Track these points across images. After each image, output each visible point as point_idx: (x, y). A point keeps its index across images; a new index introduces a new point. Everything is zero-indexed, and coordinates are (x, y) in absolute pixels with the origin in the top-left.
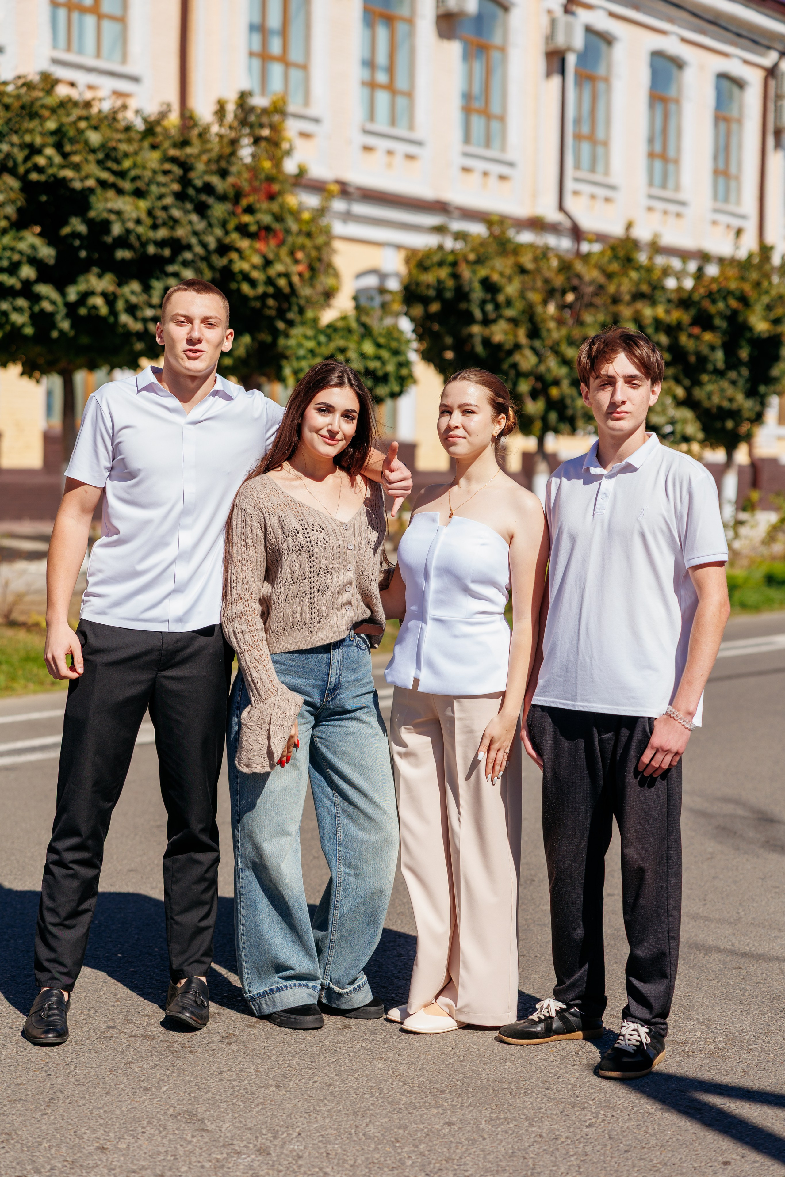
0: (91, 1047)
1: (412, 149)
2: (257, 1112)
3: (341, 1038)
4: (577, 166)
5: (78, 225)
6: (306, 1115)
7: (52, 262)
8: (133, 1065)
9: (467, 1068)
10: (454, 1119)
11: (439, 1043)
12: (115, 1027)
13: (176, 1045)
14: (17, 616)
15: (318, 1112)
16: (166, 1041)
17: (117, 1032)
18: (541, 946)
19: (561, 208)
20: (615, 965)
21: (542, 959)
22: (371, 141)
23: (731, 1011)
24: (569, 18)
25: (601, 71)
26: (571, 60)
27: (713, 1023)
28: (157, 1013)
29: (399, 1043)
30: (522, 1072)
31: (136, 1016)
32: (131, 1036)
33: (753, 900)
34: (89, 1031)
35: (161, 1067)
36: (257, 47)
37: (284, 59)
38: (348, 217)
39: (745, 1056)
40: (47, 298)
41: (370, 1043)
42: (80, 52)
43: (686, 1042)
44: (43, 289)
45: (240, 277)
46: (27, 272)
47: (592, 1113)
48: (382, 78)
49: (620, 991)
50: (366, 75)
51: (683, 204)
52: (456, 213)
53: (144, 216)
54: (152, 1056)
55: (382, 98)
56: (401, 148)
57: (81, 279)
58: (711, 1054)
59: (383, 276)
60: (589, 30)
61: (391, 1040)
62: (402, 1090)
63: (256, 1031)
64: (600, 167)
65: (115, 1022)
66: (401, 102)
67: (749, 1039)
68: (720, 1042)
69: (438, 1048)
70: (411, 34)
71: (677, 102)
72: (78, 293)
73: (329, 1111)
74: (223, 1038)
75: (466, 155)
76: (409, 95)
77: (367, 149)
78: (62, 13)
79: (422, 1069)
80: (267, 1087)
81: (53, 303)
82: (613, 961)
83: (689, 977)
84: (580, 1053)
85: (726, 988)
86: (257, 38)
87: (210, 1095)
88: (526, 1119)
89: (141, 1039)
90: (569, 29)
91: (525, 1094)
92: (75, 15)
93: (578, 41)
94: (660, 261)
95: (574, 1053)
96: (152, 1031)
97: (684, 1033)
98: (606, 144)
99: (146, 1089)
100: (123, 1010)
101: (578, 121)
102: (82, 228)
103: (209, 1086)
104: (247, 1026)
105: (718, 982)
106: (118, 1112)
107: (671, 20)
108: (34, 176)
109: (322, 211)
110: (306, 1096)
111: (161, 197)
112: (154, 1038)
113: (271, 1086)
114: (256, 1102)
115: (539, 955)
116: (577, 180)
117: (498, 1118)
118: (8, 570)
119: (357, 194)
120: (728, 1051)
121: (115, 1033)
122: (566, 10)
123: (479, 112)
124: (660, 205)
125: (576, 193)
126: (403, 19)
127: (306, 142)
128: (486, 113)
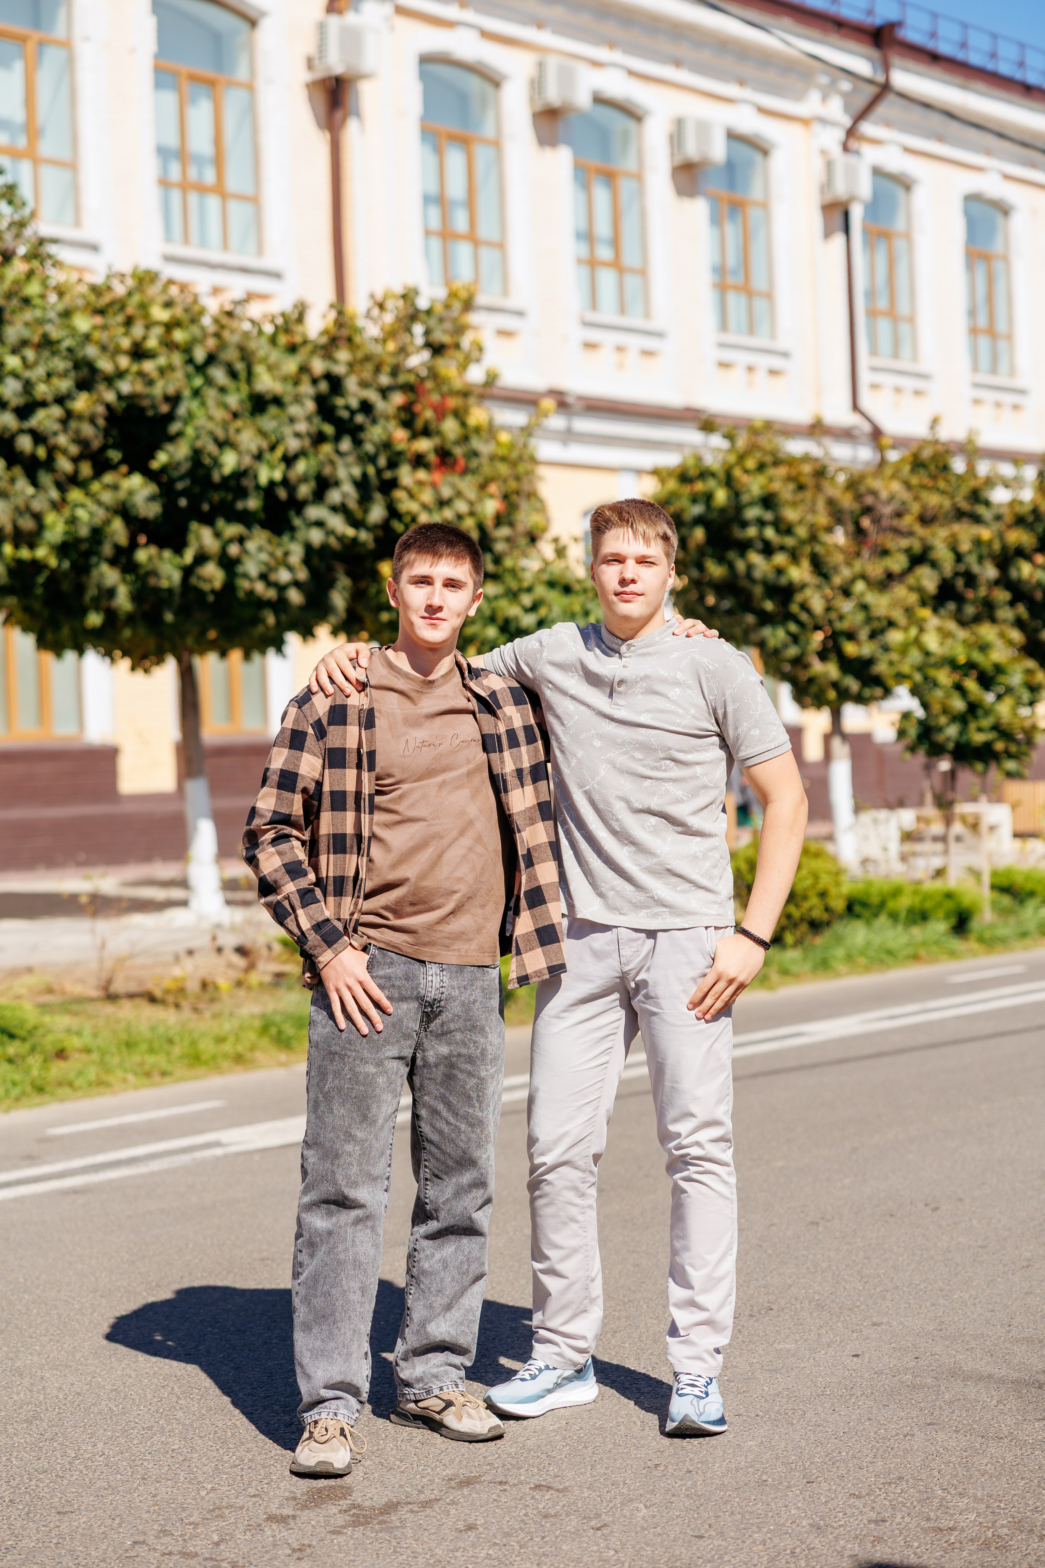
1: (650, 343)
3: (460, 1544)
4: (874, 351)
11: (598, 1545)
12: (144, 1542)
14: (118, 986)
16: (211, 1559)
17: (146, 1548)
18: (766, 1401)
19: (856, 407)
20: (867, 1423)
21: (765, 1419)
22: (594, 335)
23: (1024, 1482)
24: (851, 159)
25: (900, 225)
26: (857, 213)
27: (996, 1500)
28: (207, 1519)
29: (540, 1548)
31: (178, 1524)
32: (164, 1554)
34: (106, 1550)
36: (435, 223)
37: (472, 237)
38: (568, 436)
39: (1035, 1545)
41: (500, 1550)
42: (203, 243)
43: (952, 1529)
45: (405, 520)
48: (605, 253)
49: (869, 1459)
50: (583, 250)
51: (1022, 392)
55: (607, 279)
56: (635, 342)
58: (987, 1545)
60: (878, 172)
61: (530, 1544)
63: (341, 1539)
64: (906, 351)
65: (145, 1534)
66: (632, 282)
68: (1003, 1526)
69: (595, 1552)
70: (641, 192)
71: (1006, 258)
72: (193, 554)
74: (294, 1550)
75: (722, 345)
76: (643, 272)
77: (590, 346)
78: (176, 196)
82: (866, 1417)
83: (971, 1435)
84: (798, 1550)
85: (1021, 1449)
86: (434, 214)
89: (178, 1557)
90: (851, 174)
92: (193, 198)
93: (865, 187)
94: (983, 468)
95: (788, 1552)
96: (195, 1546)
97: (952, 1515)
98: (911, 320)
100: (161, 1517)
101: (871, 294)
104: (330, 1532)
105: (1011, 1441)
107: (988, 153)
109: (527, 431)
112: (196, 1555)
115: (761, 1414)
116: (874, 369)
118: (104, 926)
119: (579, 405)
120: (1011, 1540)
121: (141, 1550)
122: (846, 148)
123: (737, 288)
124: (989, 396)
125: (874, 386)
126: (629, 175)
127: (503, 342)
128: (747, 290)
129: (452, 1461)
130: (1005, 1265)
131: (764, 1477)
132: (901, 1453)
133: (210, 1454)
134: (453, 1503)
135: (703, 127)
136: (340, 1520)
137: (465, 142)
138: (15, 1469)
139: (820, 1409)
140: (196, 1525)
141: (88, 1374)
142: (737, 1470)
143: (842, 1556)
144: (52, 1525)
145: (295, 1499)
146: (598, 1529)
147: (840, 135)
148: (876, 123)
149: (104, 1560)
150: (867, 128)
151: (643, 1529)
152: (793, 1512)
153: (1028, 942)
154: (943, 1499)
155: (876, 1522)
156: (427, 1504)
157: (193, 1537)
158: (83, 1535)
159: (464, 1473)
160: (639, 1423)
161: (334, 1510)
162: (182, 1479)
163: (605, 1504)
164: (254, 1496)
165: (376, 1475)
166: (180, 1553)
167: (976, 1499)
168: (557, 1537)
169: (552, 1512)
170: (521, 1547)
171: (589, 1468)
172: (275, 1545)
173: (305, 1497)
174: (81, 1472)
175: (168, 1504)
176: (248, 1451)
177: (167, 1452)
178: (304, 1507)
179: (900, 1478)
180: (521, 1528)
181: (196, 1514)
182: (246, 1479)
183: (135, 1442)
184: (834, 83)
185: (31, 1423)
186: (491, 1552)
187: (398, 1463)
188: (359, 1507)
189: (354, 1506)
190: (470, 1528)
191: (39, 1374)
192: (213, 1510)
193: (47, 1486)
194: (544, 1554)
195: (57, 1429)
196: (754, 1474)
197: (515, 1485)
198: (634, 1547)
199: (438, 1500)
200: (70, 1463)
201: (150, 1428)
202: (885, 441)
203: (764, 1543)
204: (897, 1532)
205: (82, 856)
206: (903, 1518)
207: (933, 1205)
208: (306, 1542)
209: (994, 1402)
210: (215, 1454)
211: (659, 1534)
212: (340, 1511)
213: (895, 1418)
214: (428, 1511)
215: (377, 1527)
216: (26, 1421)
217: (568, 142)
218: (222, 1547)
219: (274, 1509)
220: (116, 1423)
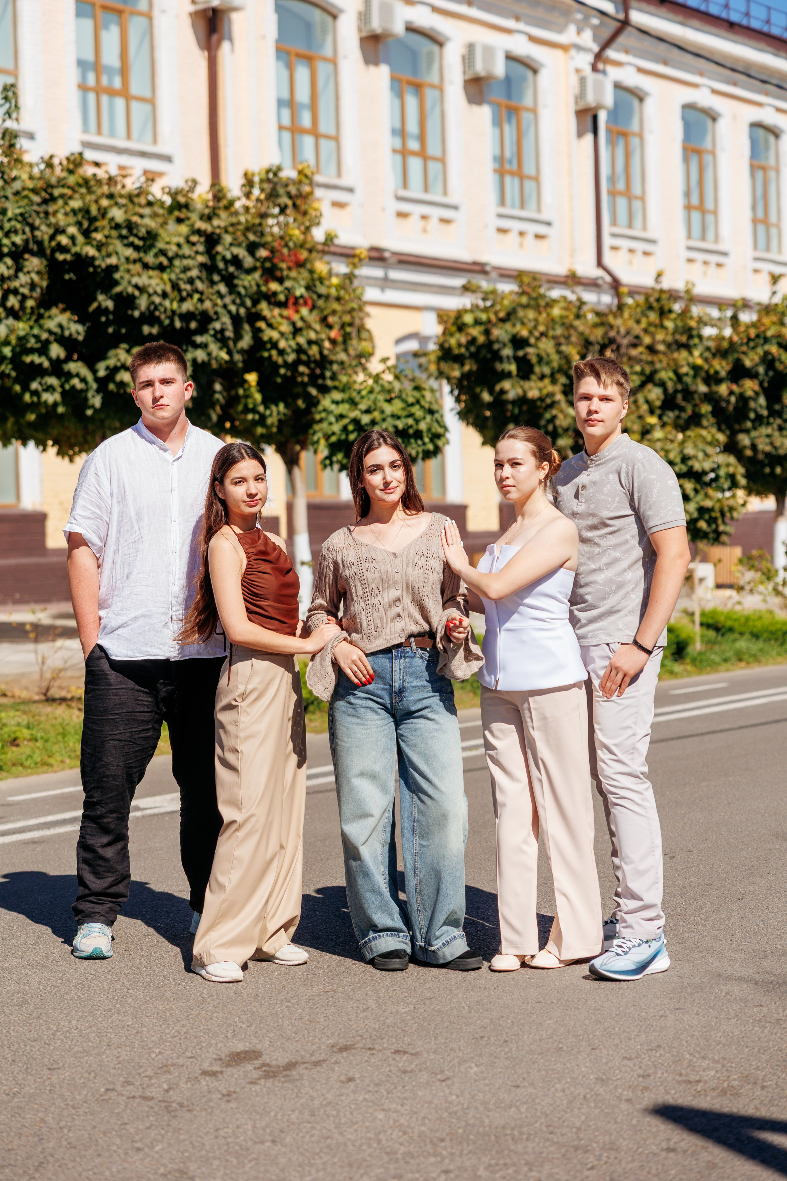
0: (87, 1110)
1: (447, 214)
2: (251, 1168)
3: (344, 1091)
4: (614, 222)
5: (106, 302)
6: (300, 1169)
7: (81, 338)
8: (128, 1127)
9: (470, 1116)
10: (452, 1167)
11: (444, 1091)
12: (113, 1090)
13: (174, 1105)
14: (55, 692)
15: (311, 1165)
16: (164, 1101)
17: (116, 1094)
19: (600, 263)
22: (405, 207)
24: (600, 76)
25: (635, 127)
26: (603, 116)
27: (729, 1062)
28: (158, 1074)
30: (527, 1117)
31: (137, 1077)
32: (129, 1098)
33: (781, 938)
34: (87, 1095)
35: (156, 1127)
36: (286, 121)
37: (314, 132)
38: (385, 283)
40: (77, 375)
41: (373, 1095)
42: (112, 134)
43: (698, 1081)
44: (73, 367)
45: (269, 346)
46: (56, 351)
47: (595, 1156)
48: (414, 145)
49: (635, 1033)
50: (398, 143)
51: (725, 254)
52: (494, 275)
53: (168, 288)
54: (148, 1117)
55: (415, 164)
56: (436, 213)
57: (111, 353)
58: (724, 1092)
59: (423, 340)
60: (618, 86)
61: (395, 1091)
62: (401, 1140)
63: (257, 1088)
64: (638, 222)
65: (114, 1084)
66: (434, 167)
67: (765, 1076)
68: (734, 1080)
70: (442, 100)
71: (714, 154)
72: (107, 368)
73: (324, 1164)
74: (223, 1095)
75: (501, 216)
76: (442, 160)
77: (402, 215)
78: (92, 97)
79: (424, 1118)
80: (262, 1142)
81: (83, 380)
85: (745, 1026)
86: (286, 113)
87: (204, 1153)
88: (527, 1164)
90: (599, 88)
91: (528, 1139)
92: (105, 99)
93: (609, 99)
94: (696, 310)
95: (582, 1097)
96: (151, 1092)
97: (698, 1072)
98: (642, 199)
99: (139, 1149)
100: (124, 1072)
101: (612, 179)
102: (110, 304)
103: (203, 1145)
104: (249, 1083)
105: (737, 1021)
106: (107, 1173)
107: (701, 74)
108: (60, 257)
109: (350, 277)
110: (301, 1150)
111: (186, 269)
112: (153, 1098)
113: (267, 1141)
114: (250, 1158)
116: (614, 235)
117: (497, 1164)
118: (44, 648)
119: (393, 260)
120: (741, 1088)
121: (113, 1095)
122: (594, 68)
123: (512, 174)
124: (700, 257)
125: (614, 248)
126: (432, 86)
127: (337, 211)
128: (520, 174)
129: (333, 1034)
130: (725, 898)
131: (561, 1045)
132: (658, 1029)
133: (155, 1028)
134: (336, 1062)
135: (489, 50)
136: (255, 1074)
137: (309, 59)
138: (13, 1038)
139: (598, 998)
140: (150, 1078)
141: (60, 972)
142: (540, 1040)
143: (621, 1100)
144: (45, 1078)
145: (220, 1059)
146: (443, 1081)
147: (590, 58)
148: (618, 50)
149: (86, 1102)
150: (611, 53)
151: (476, 1081)
152: (583, 1069)
153: (728, 665)
154: (691, 1061)
155: (643, 1077)
156: (317, 1064)
157: (149, 1086)
158: (68, 1084)
159: (342, 1042)
160: (466, 1008)
161: (250, 1067)
162: (137, 1046)
163: (446, 1064)
164: (191, 1057)
165: (279, 1043)
166: (140, 1097)
167: (714, 1061)
168: (414, 1087)
169: (409, 1069)
170: (388, 1093)
171: (433, 1039)
172: (209, 1092)
173: (228, 1059)
174: (62, 1040)
175: (128, 1063)
176: (183, 1026)
177: (124, 1027)
178: (228, 1065)
179: (659, 1046)
180: (387, 1081)
181: (149, 1070)
182: (184, 1046)
183: (100, 1020)
184: (586, 18)
185: (22, 1006)
186: (367, 1096)
187: (293, 1035)
188: (268, 1065)
189: (264, 1065)
190: (350, 1080)
191: (23, 972)
192: (162, 1067)
193: (39, 1050)
194: (406, 1098)
195: (41, 1011)
196: (553, 1043)
197: (380, 1050)
198: (469, 1093)
199: (325, 1061)
200: (53, 1034)
201: (110, 1010)
202: (624, 290)
203: (563, 1090)
204: (659, 1084)
205: (18, 596)
206: (662, 1073)
207: (671, 855)
208: (232, 1089)
209: (723, 994)
210: (159, 1028)
211: (488, 1085)
212: (255, 1068)
213: (652, 1005)
214: (319, 1068)
215: (282, 1079)
216: (18, 1005)
217: (387, 62)
218: (171, 1093)
219: (206, 1066)
220: (84, 1007)
